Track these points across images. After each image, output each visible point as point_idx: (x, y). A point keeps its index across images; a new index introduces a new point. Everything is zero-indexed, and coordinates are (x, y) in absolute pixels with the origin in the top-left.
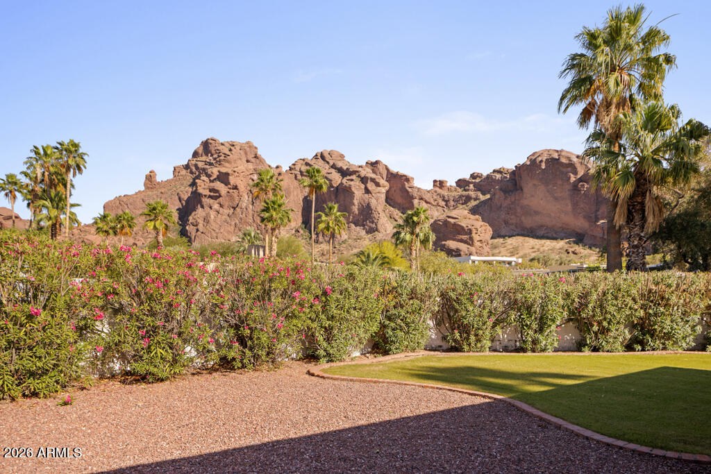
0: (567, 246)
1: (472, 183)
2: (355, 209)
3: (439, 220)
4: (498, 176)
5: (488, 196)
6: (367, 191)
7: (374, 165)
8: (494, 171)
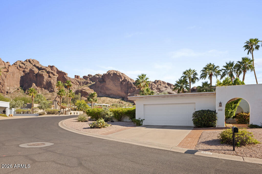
0: (119, 101)
1: (88, 78)
2: (45, 83)
3: (79, 90)
4: (98, 77)
5: (94, 83)
6: (50, 77)
7: (52, 67)
8: (96, 75)
